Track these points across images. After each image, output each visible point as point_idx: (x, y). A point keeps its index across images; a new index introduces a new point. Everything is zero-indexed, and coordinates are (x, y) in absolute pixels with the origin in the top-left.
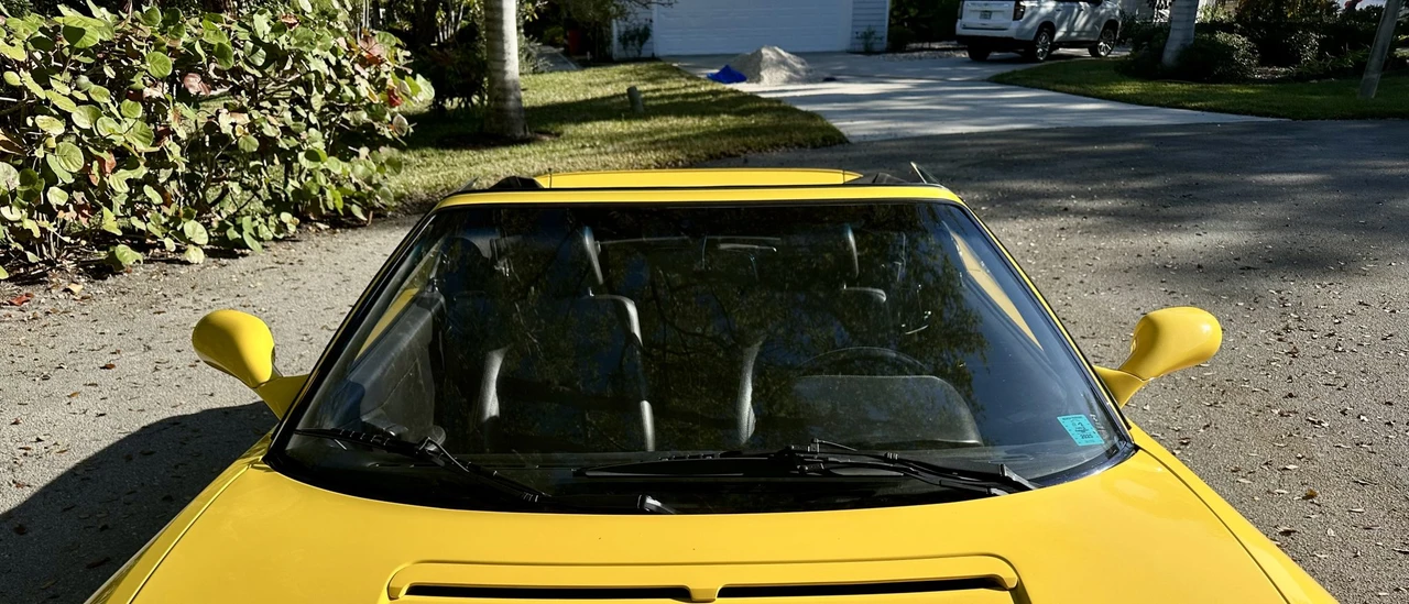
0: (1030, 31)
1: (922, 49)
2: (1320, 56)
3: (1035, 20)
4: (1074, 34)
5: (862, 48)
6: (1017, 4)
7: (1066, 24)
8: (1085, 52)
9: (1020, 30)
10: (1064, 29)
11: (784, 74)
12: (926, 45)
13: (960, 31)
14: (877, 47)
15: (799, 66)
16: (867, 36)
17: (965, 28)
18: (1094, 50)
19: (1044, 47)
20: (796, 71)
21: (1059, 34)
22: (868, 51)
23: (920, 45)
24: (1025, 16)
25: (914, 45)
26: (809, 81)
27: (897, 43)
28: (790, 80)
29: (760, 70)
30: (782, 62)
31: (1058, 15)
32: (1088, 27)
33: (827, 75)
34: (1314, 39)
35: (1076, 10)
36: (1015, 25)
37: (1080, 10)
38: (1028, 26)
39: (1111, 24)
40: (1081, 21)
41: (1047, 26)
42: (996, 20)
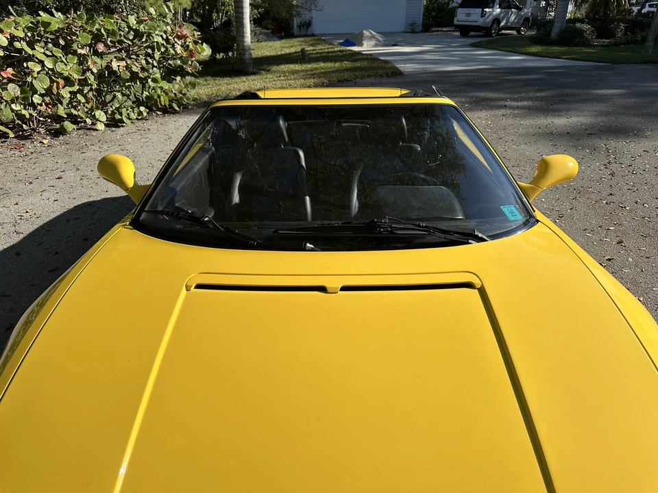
0: (489, 23)
1: (438, 31)
2: (625, 34)
3: (491, 17)
4: (509, 24)
5: (410, 30)
6: (483, 10)
7: (505, 19)
8: (514, 32)
9: (484, 22)
10: (504, 22)
11: (373, 42)
12: (440, 29)
13: (456, 22)
14: (417, 30)
15: (381, 39)
16: (413, 25)
17: (458, 21)
18: (519, 31)
19: (495, 30)
20: (379, 41)
21: (502, 24)
22: (413, 32)
23: (437, 29)
24: (487, 15)
25: (434, 29)
26: (386, 46)
27: (426, 28)
28: (376, 45)
29: (363, 40)
30: (373, 37)
31: (502, 15)
32: (516, 21)
33: (394, 43)
34: (622, 26)
35: (510, 13)
36: (482, 20)
37: (512, 13)
38: (488, 20)
39: (527, 19)
40: (513, 18)
41: (497, 20)
42: (473, 17)
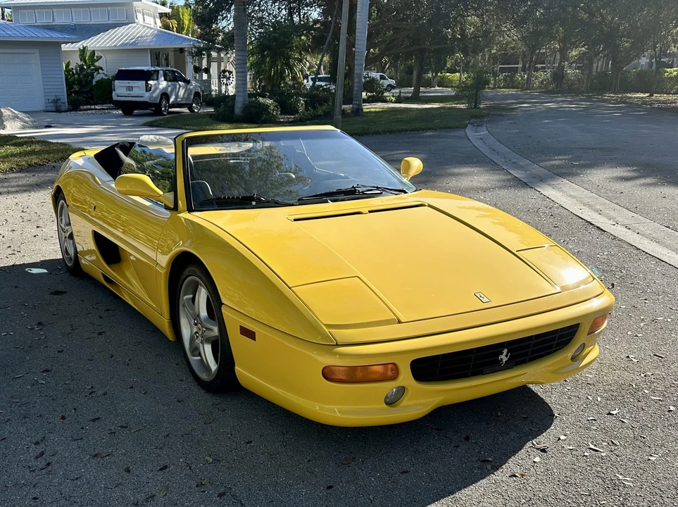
0: (156, 98)
1: (90, 109)
2: (307, 109)
3: (158, 91)
4: (179, 100)
5: (54, 109)
6: (147, 83)
7: (174, 94)
8: (185, 110)
9: (150, 97)
10: (174, 97)
11: (18, 124)
12: (93, 107)
13: (115, 98)
14: (63, 108)
15: (27, 119)
16: (56, 101)
17: (118, 96)
18: (191, 109)
19: (165, 107)
20: (25, 122)
21: (172, 100)
22: (58, 111)
23: (89, 107)
24: (152, 89)
25: (85, 107)
26: (36, 127)
27: (74, 106)
28: (24, 127)
29: (3, 122)
30: (15, 117)
31: (170, 89)
32: (186, 95)
33: (46, 124)
34: (302, 101)
35: (178, 86)
36: (147, 94)
37: (180, 86)
38: (155, 95)
39: (197, 94)
40: (182, 92)
41: (165, 95)
42: (136, 92)
